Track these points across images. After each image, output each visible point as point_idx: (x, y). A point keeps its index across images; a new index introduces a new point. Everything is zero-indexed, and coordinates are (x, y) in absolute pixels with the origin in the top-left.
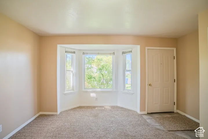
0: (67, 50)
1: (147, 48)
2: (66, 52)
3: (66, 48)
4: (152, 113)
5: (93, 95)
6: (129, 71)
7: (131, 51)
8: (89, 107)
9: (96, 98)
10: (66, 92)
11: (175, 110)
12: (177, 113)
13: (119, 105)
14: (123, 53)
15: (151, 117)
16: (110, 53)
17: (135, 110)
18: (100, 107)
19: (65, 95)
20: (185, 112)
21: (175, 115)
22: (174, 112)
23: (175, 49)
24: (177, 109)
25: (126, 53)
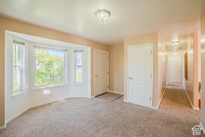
0: (15, 39)
1: (95, 50)
2: (14, 42)
3: (14, 36)
4: (97, 96)
5: (46, 92)
6: (80, 67)
7: (83, 51)
8: (43, 105)
9: (50, 95)
10: (14, 95)
11: (108, 91)
12: (109, 92)
13: (71, 96)
14: (75, 51)
15: (98, 98)
16: (64, 50)
17: (87, 97)
18: (55, 102)
19: (13, 98)
20: (113, 91)
21: (109, 94)
22: (107, 92)
23: (108, 52)
24: (109, 90)
25: (78, 51)
